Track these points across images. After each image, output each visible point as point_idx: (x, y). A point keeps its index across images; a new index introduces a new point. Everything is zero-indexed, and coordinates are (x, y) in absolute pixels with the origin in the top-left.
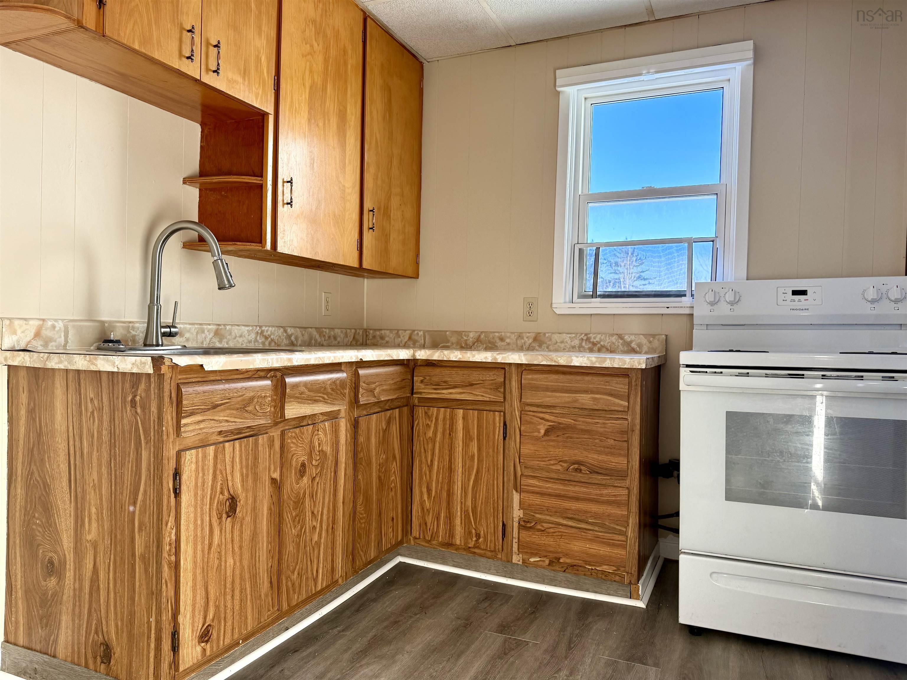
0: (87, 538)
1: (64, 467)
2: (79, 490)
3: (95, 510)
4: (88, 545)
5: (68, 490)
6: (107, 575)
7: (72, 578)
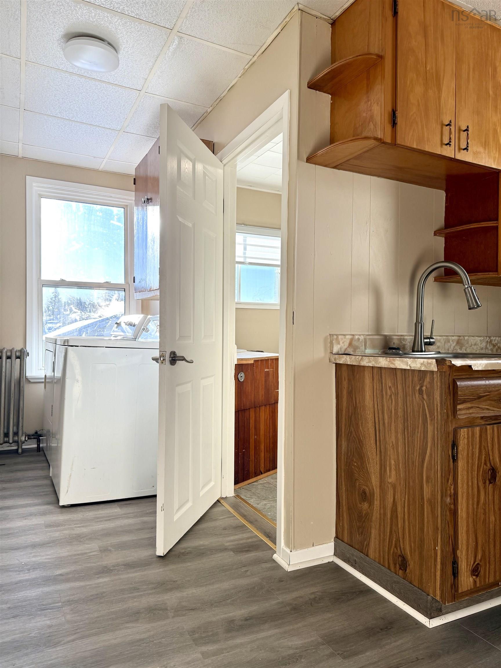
0: (389, 481)
1: (372, 431)
2: (382, 447)
3: (394, 462)
4: (389, 485)
5: (375, 446)
6: (403, 509)
7: (378, 505)
